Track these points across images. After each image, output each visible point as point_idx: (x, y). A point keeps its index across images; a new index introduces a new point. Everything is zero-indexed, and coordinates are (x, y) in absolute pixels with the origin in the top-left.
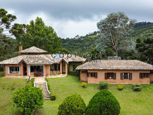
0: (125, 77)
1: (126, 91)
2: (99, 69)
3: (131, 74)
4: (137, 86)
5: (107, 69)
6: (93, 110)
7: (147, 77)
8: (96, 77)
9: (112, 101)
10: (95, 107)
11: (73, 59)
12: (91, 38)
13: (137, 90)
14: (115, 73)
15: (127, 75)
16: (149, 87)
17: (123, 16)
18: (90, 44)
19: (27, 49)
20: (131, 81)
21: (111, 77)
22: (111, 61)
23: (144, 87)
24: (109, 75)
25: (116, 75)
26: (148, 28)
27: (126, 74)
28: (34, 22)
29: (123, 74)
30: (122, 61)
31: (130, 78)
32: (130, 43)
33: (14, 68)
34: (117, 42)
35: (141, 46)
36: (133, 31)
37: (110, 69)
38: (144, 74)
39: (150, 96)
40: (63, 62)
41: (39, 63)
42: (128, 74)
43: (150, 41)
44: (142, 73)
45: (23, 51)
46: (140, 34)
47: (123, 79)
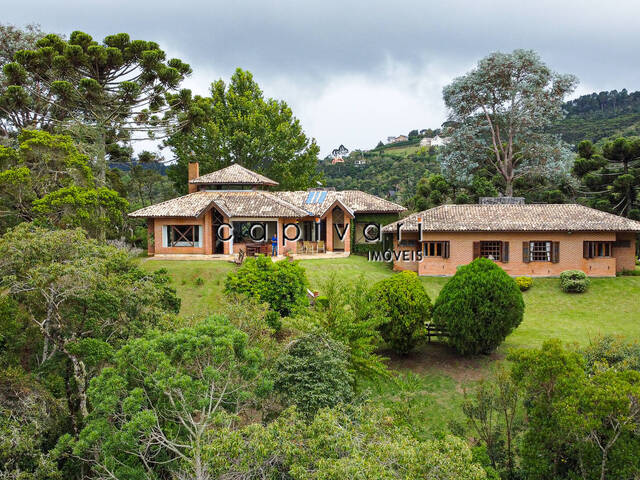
0: (536, 254)
1: (541, 293)
2: (456, 228)
3: (556, 246)
4: (574, 277)
5: (480, 228)
6: (452, 305)
7: (607, 255)
8: (446, 256)
9: (503, 283)
10: (459, 297)
11: (369, 205)
12: (399, 159)
13: (573, 290)
14: (507, 244)
15: (545, 249)
16: (611, 283)
17: (531, 63)
18: (395, 181)
19: (217, 173)
20: (557, 266)
21: (494, 254)
22: (494, 208)
23: (595, 283)
24: (487, 249)
25: (510, 249)
26: (633, 115)
27: (540, 245)
28: (228, 85)
29: (532, 245)
30: (530, 207)
31: (554, 259)
32: (553, 152)
33: (182, 231)
34: (511, 150)
35: (594, 168)
36: (564, 114)
37: (489, 228)
38: (597, 246)
39: (613, 304)
40: (337, 210)
41: (263, 213)
42: (548, 245)
43: (625, 152)
44: (590, 242)
45: (205, 179)
46: (600, 139)
47: (530, 261)
